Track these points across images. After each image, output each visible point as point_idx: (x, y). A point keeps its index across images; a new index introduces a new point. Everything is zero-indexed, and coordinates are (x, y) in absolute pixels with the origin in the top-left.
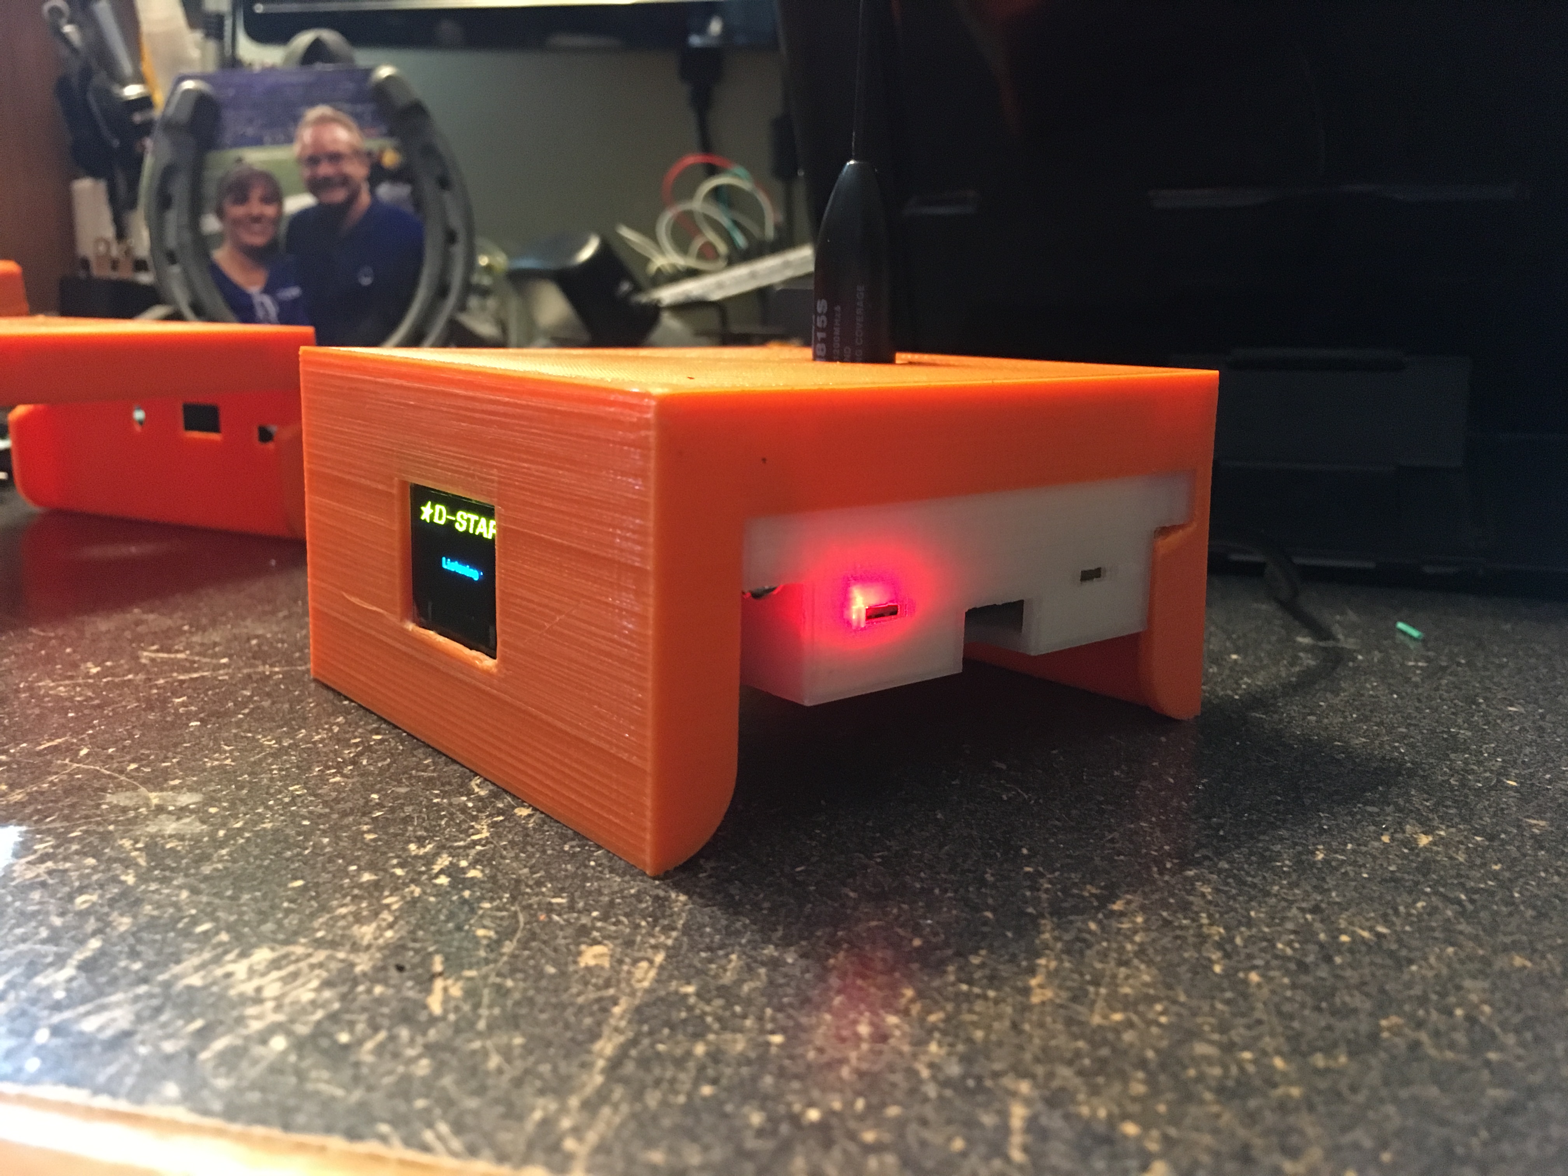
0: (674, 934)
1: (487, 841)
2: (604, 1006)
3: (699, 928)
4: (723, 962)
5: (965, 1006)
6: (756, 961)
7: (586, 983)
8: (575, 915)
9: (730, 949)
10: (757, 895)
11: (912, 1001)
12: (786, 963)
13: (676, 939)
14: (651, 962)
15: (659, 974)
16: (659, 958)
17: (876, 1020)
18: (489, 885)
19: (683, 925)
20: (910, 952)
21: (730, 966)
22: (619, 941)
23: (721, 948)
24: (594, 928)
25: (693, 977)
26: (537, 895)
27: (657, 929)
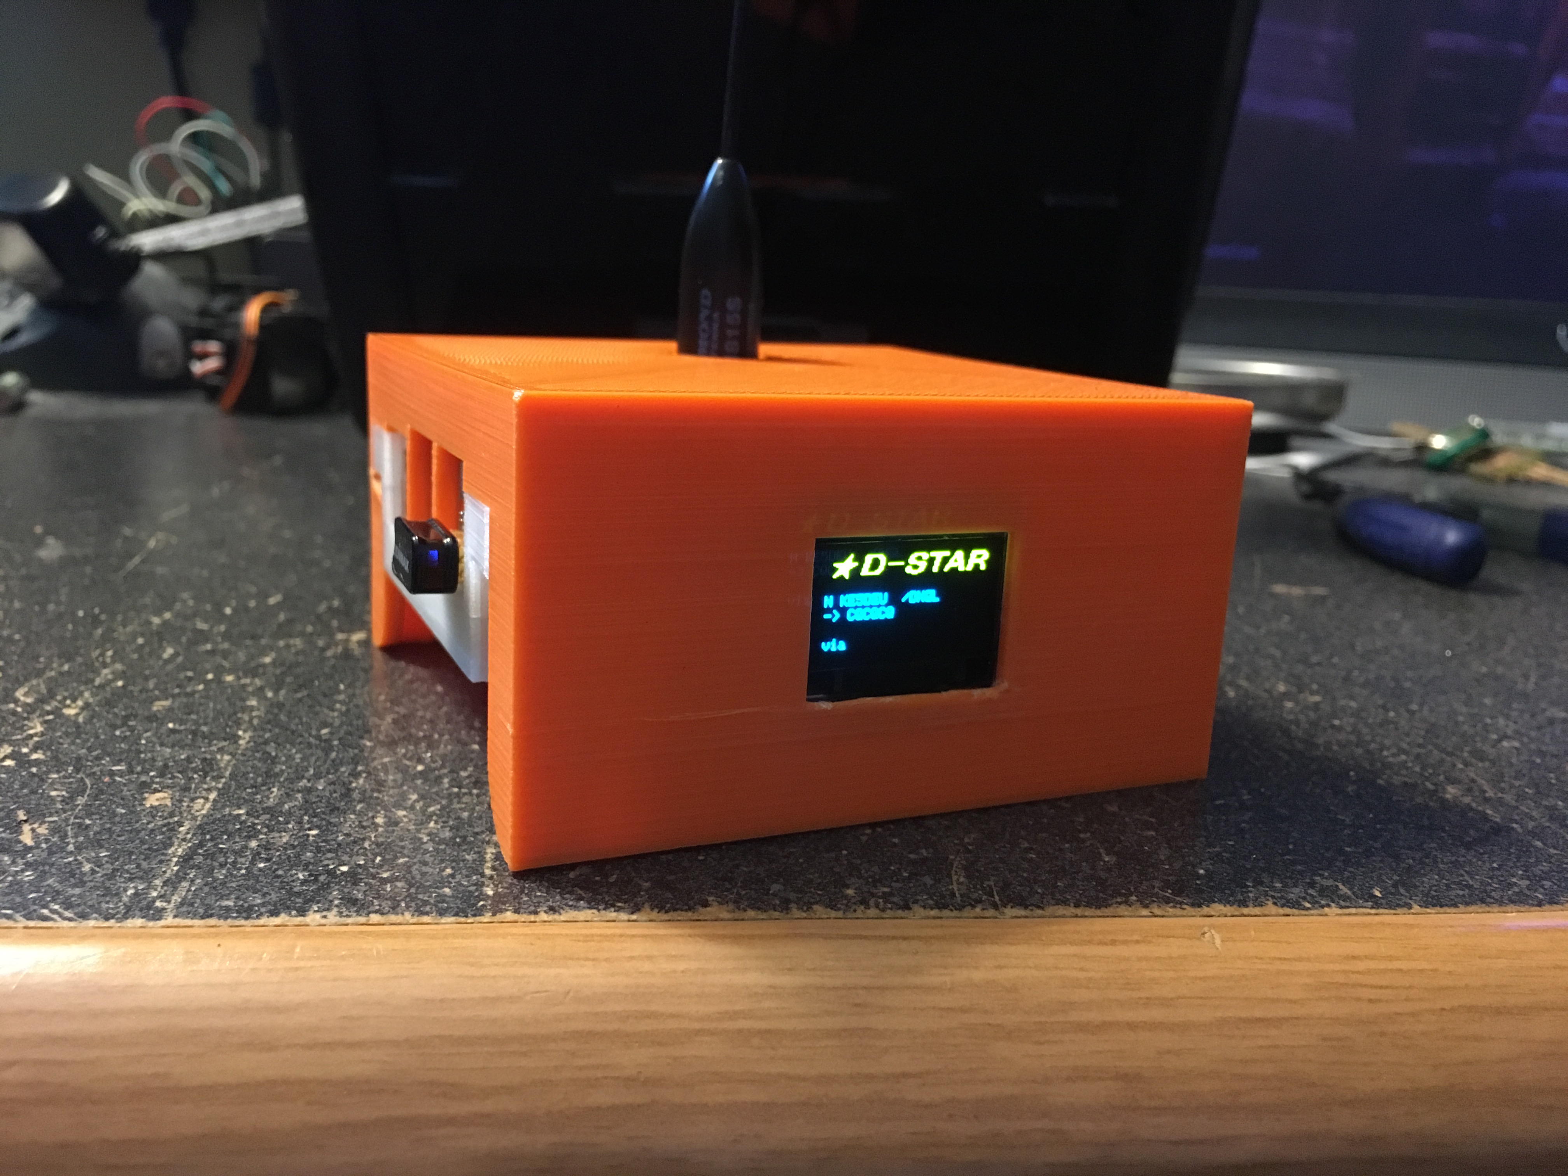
0: (223, 780)
1: (42, 734)
2: (172, 829)
3: (244, 775)
4: (267, 793)
5: (455, 800)
6: (293, 791)
7: (154, 817)
8: (135, 776)
9: (271, 785)
10: (290, 750)
11: (417, 801)
12: (317, 789)
13: (225, 783)
14: (207, 799)
15: (213, 805)
16: (213, 796)
17: (388, 814)
18: (54, 763)
19: (230, 774)
20: (415, 775)
21: (272, 796)
22: (178, 788)
23: (263, 785)
24: (153, 782)
25: (242, 804)
26: (98, 766)
27: (208, 779)
